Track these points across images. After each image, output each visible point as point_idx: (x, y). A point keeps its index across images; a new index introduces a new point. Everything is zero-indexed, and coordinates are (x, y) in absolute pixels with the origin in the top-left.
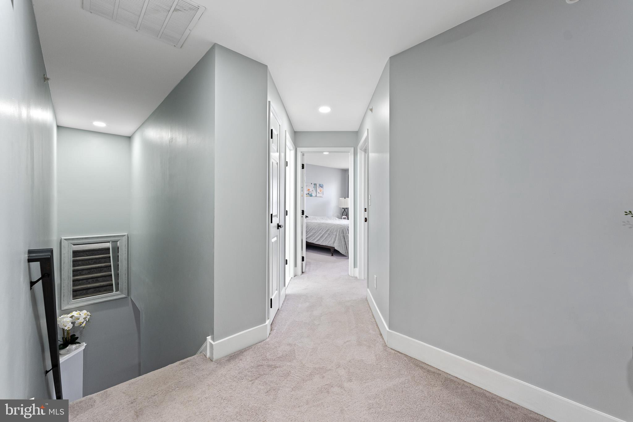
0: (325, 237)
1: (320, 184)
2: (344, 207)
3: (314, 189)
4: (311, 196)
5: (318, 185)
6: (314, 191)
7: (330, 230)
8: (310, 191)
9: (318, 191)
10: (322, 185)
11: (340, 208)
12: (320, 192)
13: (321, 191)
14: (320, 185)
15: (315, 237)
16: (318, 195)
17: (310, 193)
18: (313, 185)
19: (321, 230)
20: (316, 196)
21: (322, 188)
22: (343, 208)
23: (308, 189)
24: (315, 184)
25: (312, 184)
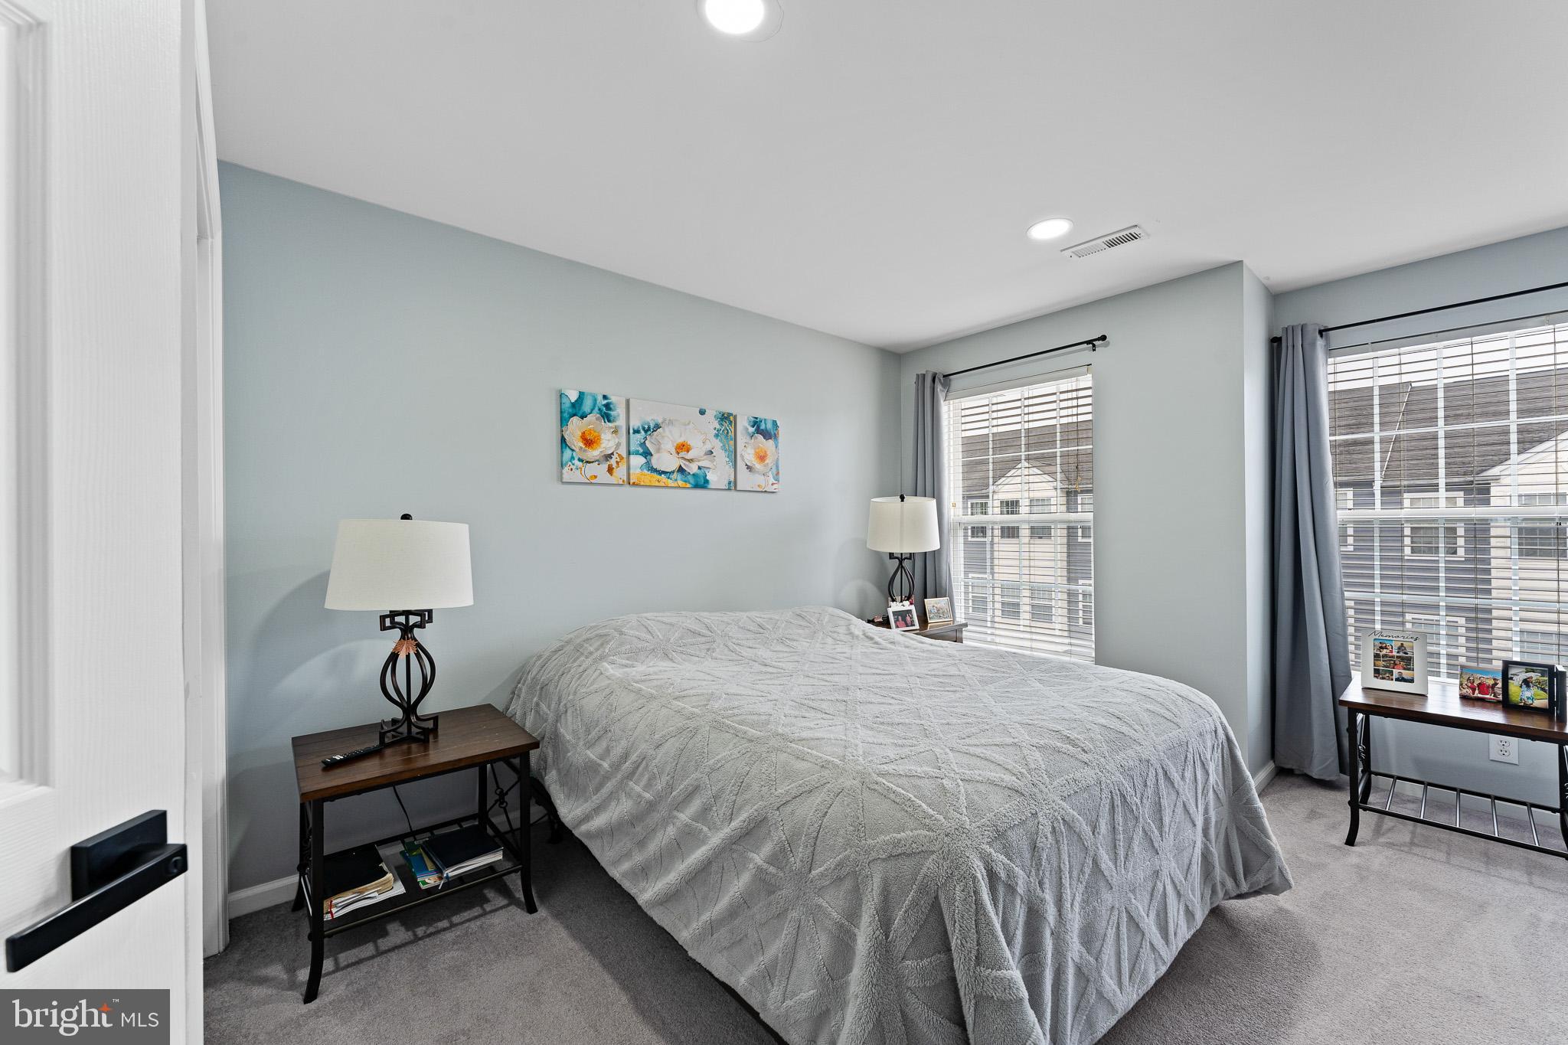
0: (724, 903)
1: (760, 416)
2: (897, 550)
3: (716, 445)
4: (697, 486)
5: (743, 424)
6: (721, 456)
7: (779, 835)
8: (689, 456)
9: (747, 453)
10: (769, 426)
11: (878, 555)
12: (758, 466)
13: (762, 458)
14: (756, 423)
15: (652, 847)
16: (745, 480)
17: (693, 468)
18: (711, 423)
19: (696, 805)
20: (732, 486)
21: (771, 442)
22: (892, 556)
23: (680, 440)
24: (725, 418)
25: (702, 412)
